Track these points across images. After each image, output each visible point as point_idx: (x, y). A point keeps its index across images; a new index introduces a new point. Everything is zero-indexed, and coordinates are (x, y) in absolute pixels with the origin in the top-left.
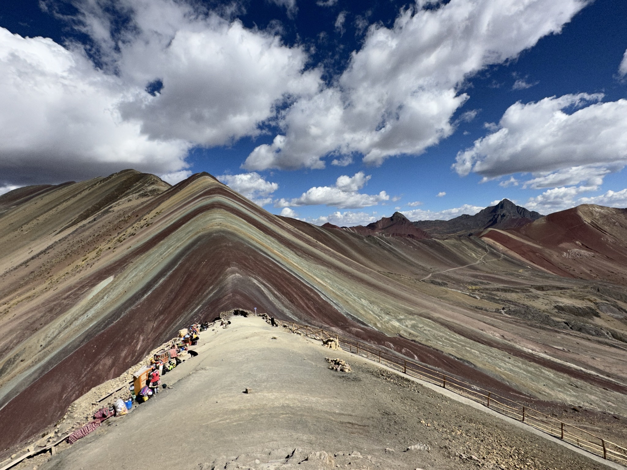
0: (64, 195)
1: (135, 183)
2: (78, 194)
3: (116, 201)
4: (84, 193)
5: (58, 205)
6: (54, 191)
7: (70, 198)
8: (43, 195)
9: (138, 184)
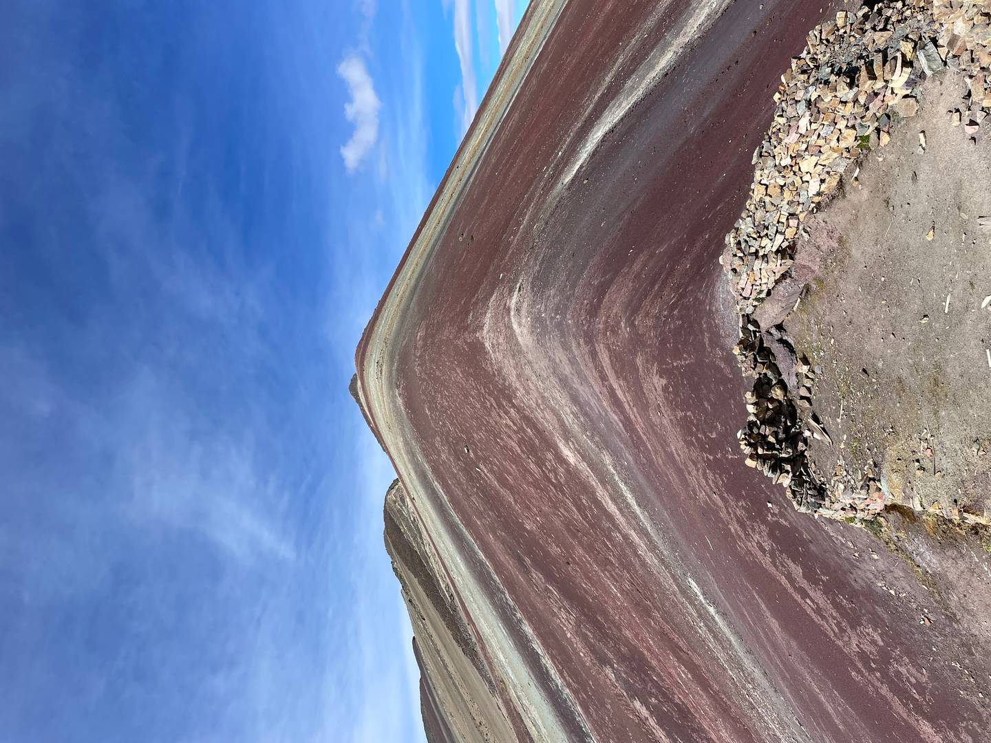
0: (436, 664)
1: (403, 534)
2: (432, 641)
3: (438, 581)
4: (431, 630)
5: (454, 683)
6: (430, 678)
7: (440, 656)
8: (437, 699)
9: (404, 528)
